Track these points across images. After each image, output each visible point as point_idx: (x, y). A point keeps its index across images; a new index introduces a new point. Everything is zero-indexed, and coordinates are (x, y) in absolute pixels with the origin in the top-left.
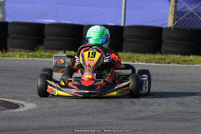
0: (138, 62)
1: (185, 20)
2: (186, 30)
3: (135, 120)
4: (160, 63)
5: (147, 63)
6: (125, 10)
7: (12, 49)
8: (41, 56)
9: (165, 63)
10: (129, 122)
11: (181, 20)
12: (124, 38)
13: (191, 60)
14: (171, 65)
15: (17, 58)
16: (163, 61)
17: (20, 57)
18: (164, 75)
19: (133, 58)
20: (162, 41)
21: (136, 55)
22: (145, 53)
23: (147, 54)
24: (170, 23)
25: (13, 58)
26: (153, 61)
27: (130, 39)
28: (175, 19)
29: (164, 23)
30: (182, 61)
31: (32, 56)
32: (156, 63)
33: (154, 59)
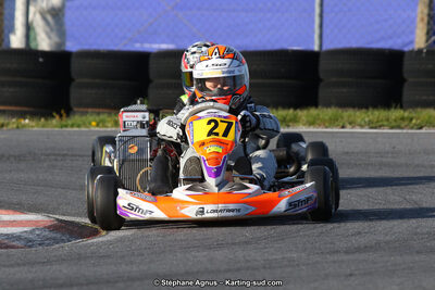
0: (353, 127)
3: (347, 252)
4: (399, 127)
5: (372, 128)
6: (321, 16)
7: (81, 110)
9: (412, 128)
10: (336, 257)
12: (322, 75)
14: (423, 131)
15: (93, 129)
16: (406, 123)
17: (98, 125)
18: (410, 154)
19: (342, 118)
20: (403, 81)
21: (348, 113)
22: (367, 108)
23: (371, 109)
24: (419, 41)
25: (83, 129)
26: (385, 123)
27: (334, 79)
28: (431, 32)
29: (407, 40)
32: (392, 128)
33: (388, 120)
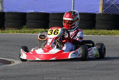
1: (109, 9)
2: (110, 15)
3: (79, 70)
4: (94, 35)
5: (87, 35)
6: (74, 3)
7: (7, 28)
8: (24, 32)
9: (98, 35)
10: (76, 71)
11: (107, 9)
13: (113, 33)
14: (101, 36)
15: (10, 34)
16: (96, 34)
17: (12, 33)
20: (96, 22)
22: (86, 29)
24: (100, 11)
25: (8, 34)
26: (91, 34)
28: (104, 9)
29: (97, 11)
30: (108, 33)
31: (19, 32)
32: (92, 35)
33: (91, 33)
